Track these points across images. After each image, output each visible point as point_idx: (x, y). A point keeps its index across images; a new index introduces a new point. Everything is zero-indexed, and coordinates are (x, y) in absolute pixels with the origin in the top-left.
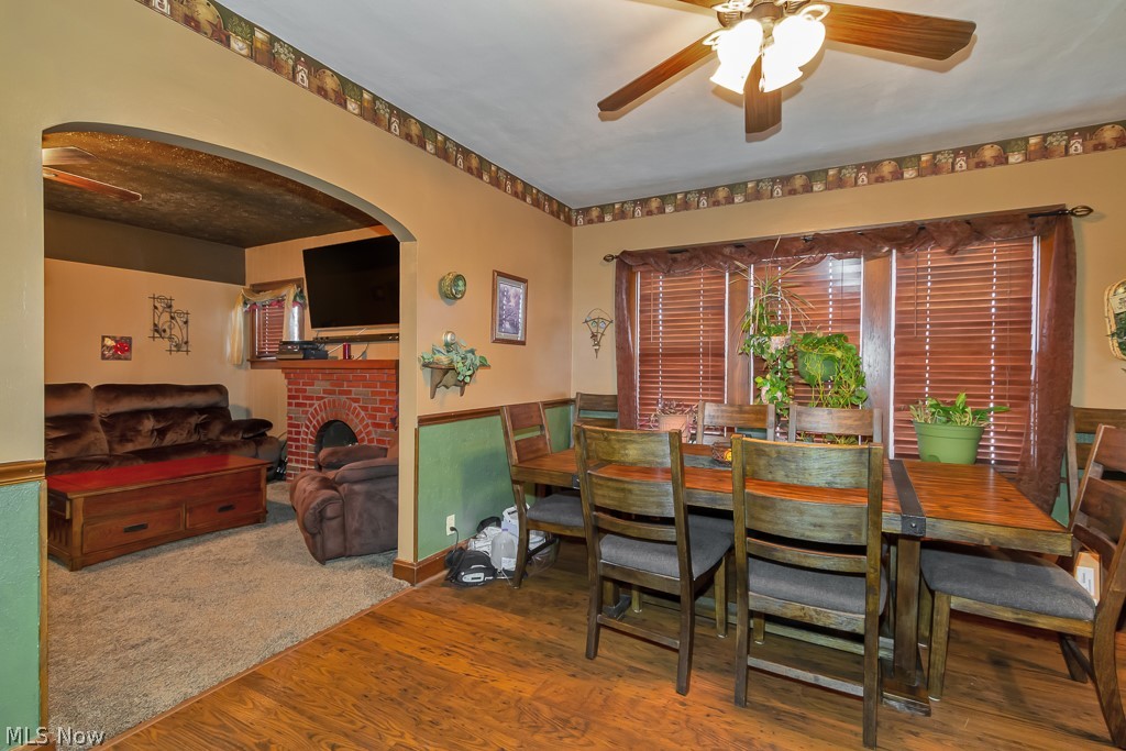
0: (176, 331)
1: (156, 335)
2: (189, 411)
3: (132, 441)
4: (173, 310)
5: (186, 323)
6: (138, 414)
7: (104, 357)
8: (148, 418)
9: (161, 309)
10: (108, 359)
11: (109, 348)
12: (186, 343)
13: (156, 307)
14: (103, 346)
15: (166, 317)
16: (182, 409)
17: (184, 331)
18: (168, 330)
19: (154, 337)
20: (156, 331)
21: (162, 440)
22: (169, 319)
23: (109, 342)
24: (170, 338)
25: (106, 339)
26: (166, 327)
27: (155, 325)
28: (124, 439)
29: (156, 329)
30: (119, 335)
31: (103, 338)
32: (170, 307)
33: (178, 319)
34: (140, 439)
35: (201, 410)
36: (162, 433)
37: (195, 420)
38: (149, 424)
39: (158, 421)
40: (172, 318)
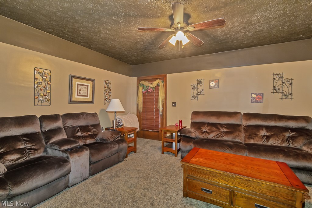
0: (285, 89)
1: (275, 91)
2: (286, 129)
3: (253, 139)
4: (284, 79)
5: (291, 84)
6: (259, 127)
7: (252, 102)
8: (262, 130)
9: (277, 79)
10: (253, 102)
11: (254, 98)
12: (291, 94)
13: (274, 79)
14: (251, 98)
15: (280, 82)
16: (281, 128)
17: (290, 88)
18: (281, 89)
19: (273, 92)
20: (275, 90)
21: (268, 141)
22: (281, 83)
23: (254, 96)
24: (282, 92)
25: (253, 94)
26: (280, 87)
27: (274, 87)
28: (250, 137)
29: (274, 88)
30: (257, 92)
31: (252, 94)
32: (282, 77)
33: (286, 83)
34: (257, 139)
35: (292, 130)
36: (268, 137)
37: (287, 135)
38: (263, 133)
39: (267, 132)
40: (283, 83)
